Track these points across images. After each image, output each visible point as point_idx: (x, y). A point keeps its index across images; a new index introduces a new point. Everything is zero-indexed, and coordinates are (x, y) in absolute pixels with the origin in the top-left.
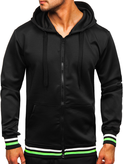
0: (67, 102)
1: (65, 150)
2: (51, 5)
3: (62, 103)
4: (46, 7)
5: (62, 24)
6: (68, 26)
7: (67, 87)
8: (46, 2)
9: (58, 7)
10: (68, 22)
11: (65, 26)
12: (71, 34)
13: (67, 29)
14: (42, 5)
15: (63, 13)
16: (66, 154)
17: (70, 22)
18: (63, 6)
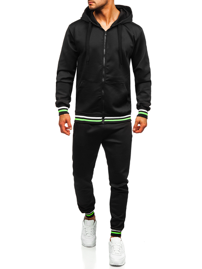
0: (107, 79)
1: (105, 118)
2: (97, 5)
3: (103, 80)
4: (94, 6)
5: (106, 20)
6: (109, 22)
7: (107, 67)
8: (94, 2)
9: (102, 7)
10: (110, 18)
11: (108, 21)
12: (112, 27)
13: (108, 24)
14: (90, 5)
15: (106, 11)
16: (105, 121)
17: (111, 18)
18: (106, 6)
